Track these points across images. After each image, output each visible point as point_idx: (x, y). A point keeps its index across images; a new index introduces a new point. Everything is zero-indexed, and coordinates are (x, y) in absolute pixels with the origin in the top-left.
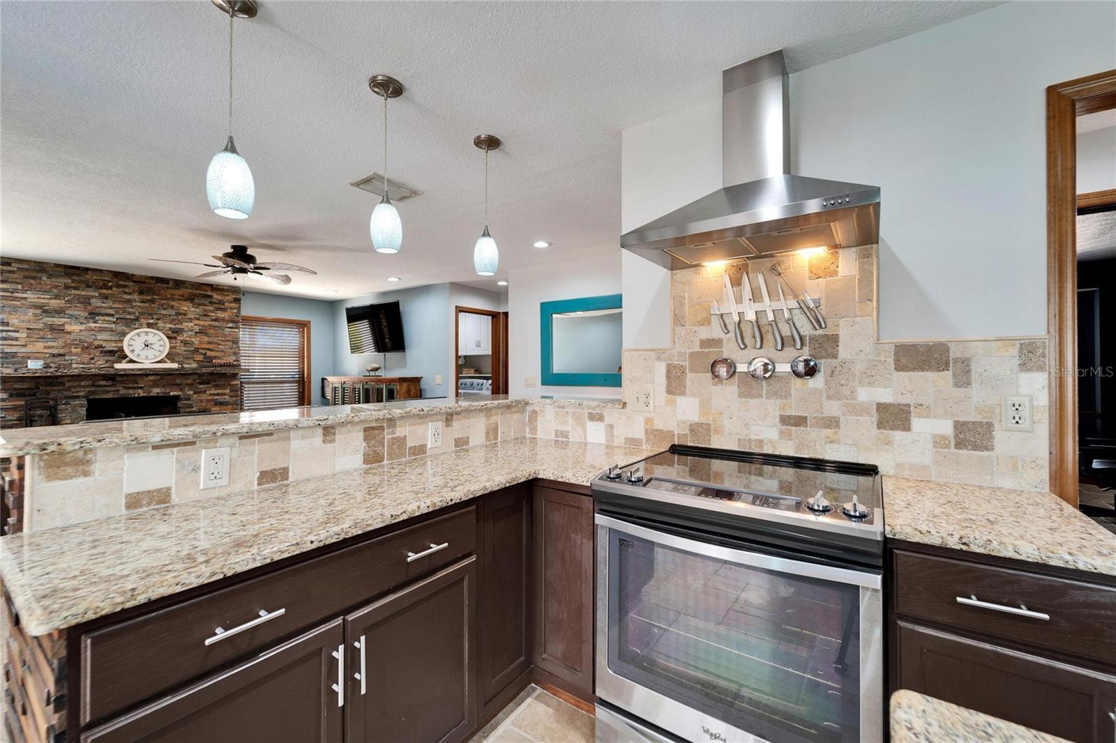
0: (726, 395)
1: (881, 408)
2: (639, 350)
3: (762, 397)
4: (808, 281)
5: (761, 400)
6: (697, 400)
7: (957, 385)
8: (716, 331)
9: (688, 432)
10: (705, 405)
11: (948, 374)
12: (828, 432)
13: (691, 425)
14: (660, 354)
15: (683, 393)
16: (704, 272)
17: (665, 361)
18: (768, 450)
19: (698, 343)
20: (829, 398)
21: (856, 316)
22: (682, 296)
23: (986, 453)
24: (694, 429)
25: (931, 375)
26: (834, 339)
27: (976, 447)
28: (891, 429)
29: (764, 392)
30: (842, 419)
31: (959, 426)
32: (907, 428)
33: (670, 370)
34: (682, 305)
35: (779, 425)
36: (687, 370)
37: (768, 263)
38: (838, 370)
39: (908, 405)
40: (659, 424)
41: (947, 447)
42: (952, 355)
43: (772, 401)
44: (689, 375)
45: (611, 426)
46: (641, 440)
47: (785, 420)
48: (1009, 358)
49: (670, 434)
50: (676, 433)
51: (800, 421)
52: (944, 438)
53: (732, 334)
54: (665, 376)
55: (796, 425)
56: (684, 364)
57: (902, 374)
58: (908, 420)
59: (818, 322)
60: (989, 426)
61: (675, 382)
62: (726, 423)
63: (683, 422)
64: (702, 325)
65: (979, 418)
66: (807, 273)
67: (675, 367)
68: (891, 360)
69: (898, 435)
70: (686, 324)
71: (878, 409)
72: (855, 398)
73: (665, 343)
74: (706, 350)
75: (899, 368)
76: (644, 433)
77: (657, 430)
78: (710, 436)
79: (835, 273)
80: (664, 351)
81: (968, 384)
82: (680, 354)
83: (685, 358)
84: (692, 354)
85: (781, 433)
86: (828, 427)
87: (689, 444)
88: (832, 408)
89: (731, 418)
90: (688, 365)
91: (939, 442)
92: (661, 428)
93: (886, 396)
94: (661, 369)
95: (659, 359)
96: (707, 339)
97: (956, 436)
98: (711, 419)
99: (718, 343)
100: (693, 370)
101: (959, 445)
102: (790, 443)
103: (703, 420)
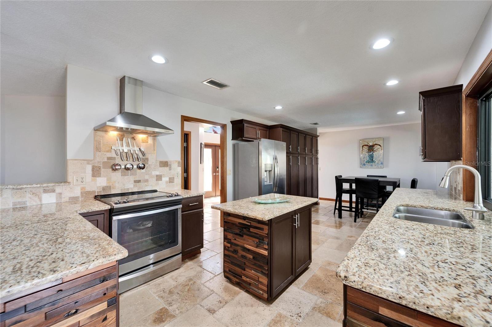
0: (117, 176)
1: (157, 176)
2: (78, 160)
3: (128, 175)
4: (141, 143)
5: (128, 176)
6: (106, 178)
7: (169, 170)
8: (114, 155)
9: (102, 190)
10: (109, 180)
11: (168, 168)
12: (146, 183)
13: (103, 187)
14: (88, 162)
15: (100, 176)
16: (109, 134)
17: (91, 164)
18: (130, 191)
19: (106, 159)
20: (146, 174)
21: (152, 154)
22: (100, 141)
23: (173, 183)
24: (104, 189)
25: (166, 168)
26: (147, 159)
27: (172, 183)
28: (159, 181)
29: (129, 174)
30: (149, 179)
31: (170, 178)
32: (161, 180)
33: (94, 169)
34: (100, 144)
35: (133, 183)
36: (102, 168)
37: (131, 136)
38: (148, 167)
39: (162, 175)
40: (88, 189)
41: (168, 183)
42: (169, 164)
43: (131, 177)
44: (102, 170)
45: (60, 194)
46: (79, 197)
47: (136, 182)
48: (176, 164)
49: (95, 192)
50: (96, 191)
51: (139, 181)
52: (167, 181)
53: (119, 156)
54: (91, 170)
55: (138, 182)
56: (100, 165)
57: (161, 168)
58: (161, 178)
59: (143, 154)
60: (174, 178)
61: (96, 172)
62: (117, 185)
63: (100, 187)
64: (108, 152)
65: (172, 177)
66: (141, 141)
67: (96, 167)
68: (159, 165)
69: (160, 182)
70: (101, 151)
71: (156, 176)
72: (151, 174)
73: (91, 157)
74: (109, 161)
75: (160, 166)
76: (80, 194)
77: (87, 192)
78: (111, 190)
79: (148, 142)
80: (91, 161)
81: (171, 170)
82: (99, 162)
83: (101, 164)
84: (104, 162)
85: (134, 185)
86: (146, 182)
87: (102, 194)
88: (147, 177)
89: (119, 183)
90: (102, 166)
91: (167, 182)
92: (89, 190)
93: (158, 173)
94: (89, 168)
95: (88, 164)
96: (110, 157)
97: (169, 181)
98: (111, 184)
99: (114, 158)
100: (104, 168)
101: (170, 183)
102: (137, 188)
103: (108, 185)
